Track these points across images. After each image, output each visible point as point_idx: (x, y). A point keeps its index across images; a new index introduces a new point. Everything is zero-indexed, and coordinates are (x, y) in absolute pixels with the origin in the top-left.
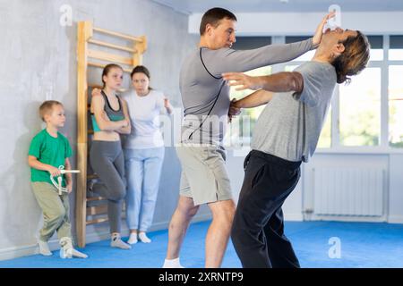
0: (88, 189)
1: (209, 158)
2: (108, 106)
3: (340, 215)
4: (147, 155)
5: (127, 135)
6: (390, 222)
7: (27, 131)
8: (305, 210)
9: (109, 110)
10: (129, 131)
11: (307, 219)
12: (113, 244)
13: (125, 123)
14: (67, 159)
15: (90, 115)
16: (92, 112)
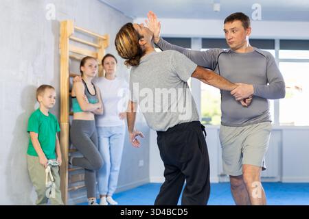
2: (87, 91)
6: (283, 182)
7: (24, 111)
8: (220, 174)
11: (221, 181)
13: (99, 105)
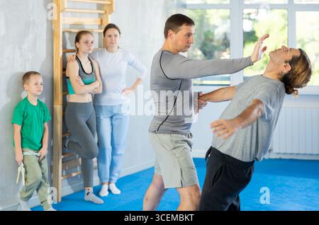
0: (64, 146)
1: (174, 149)
3: (298, 154)
4: (115, 111)
5: (98, 94)
9: (82, 73)
10: (101, 91)
12: (86, 198)
14: (46, 124)
15: (65, 78)
16: (67, 75)
